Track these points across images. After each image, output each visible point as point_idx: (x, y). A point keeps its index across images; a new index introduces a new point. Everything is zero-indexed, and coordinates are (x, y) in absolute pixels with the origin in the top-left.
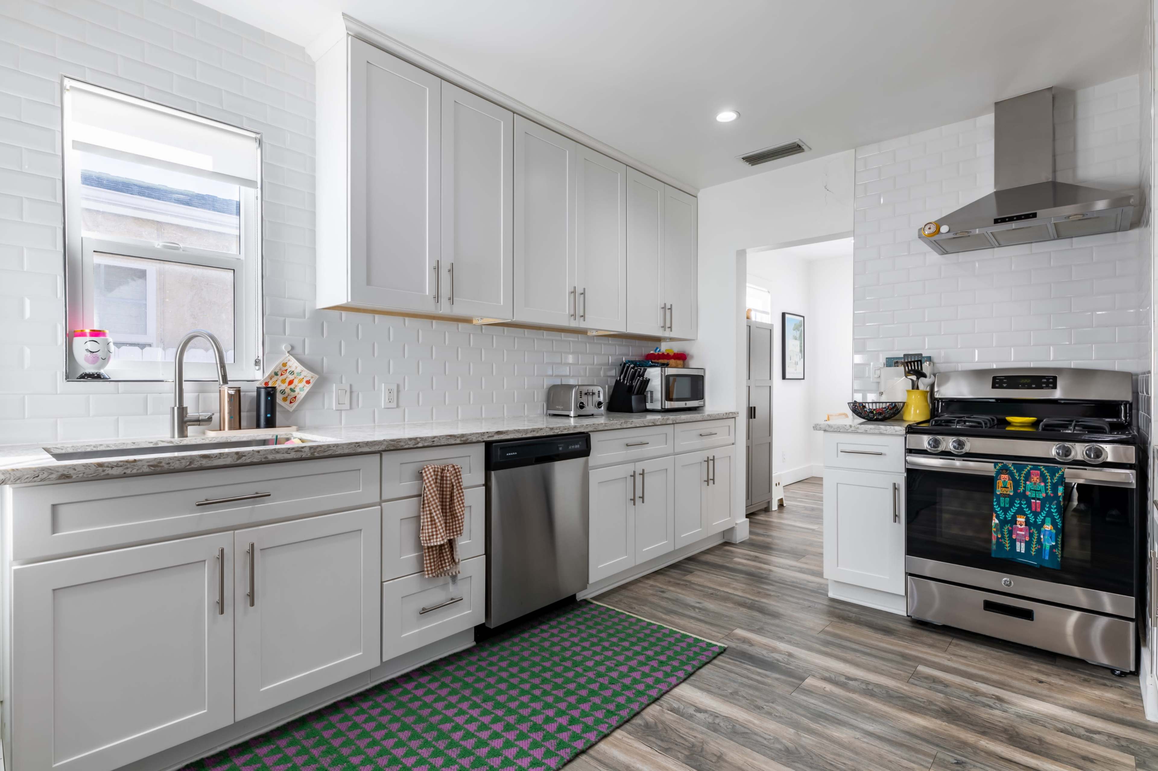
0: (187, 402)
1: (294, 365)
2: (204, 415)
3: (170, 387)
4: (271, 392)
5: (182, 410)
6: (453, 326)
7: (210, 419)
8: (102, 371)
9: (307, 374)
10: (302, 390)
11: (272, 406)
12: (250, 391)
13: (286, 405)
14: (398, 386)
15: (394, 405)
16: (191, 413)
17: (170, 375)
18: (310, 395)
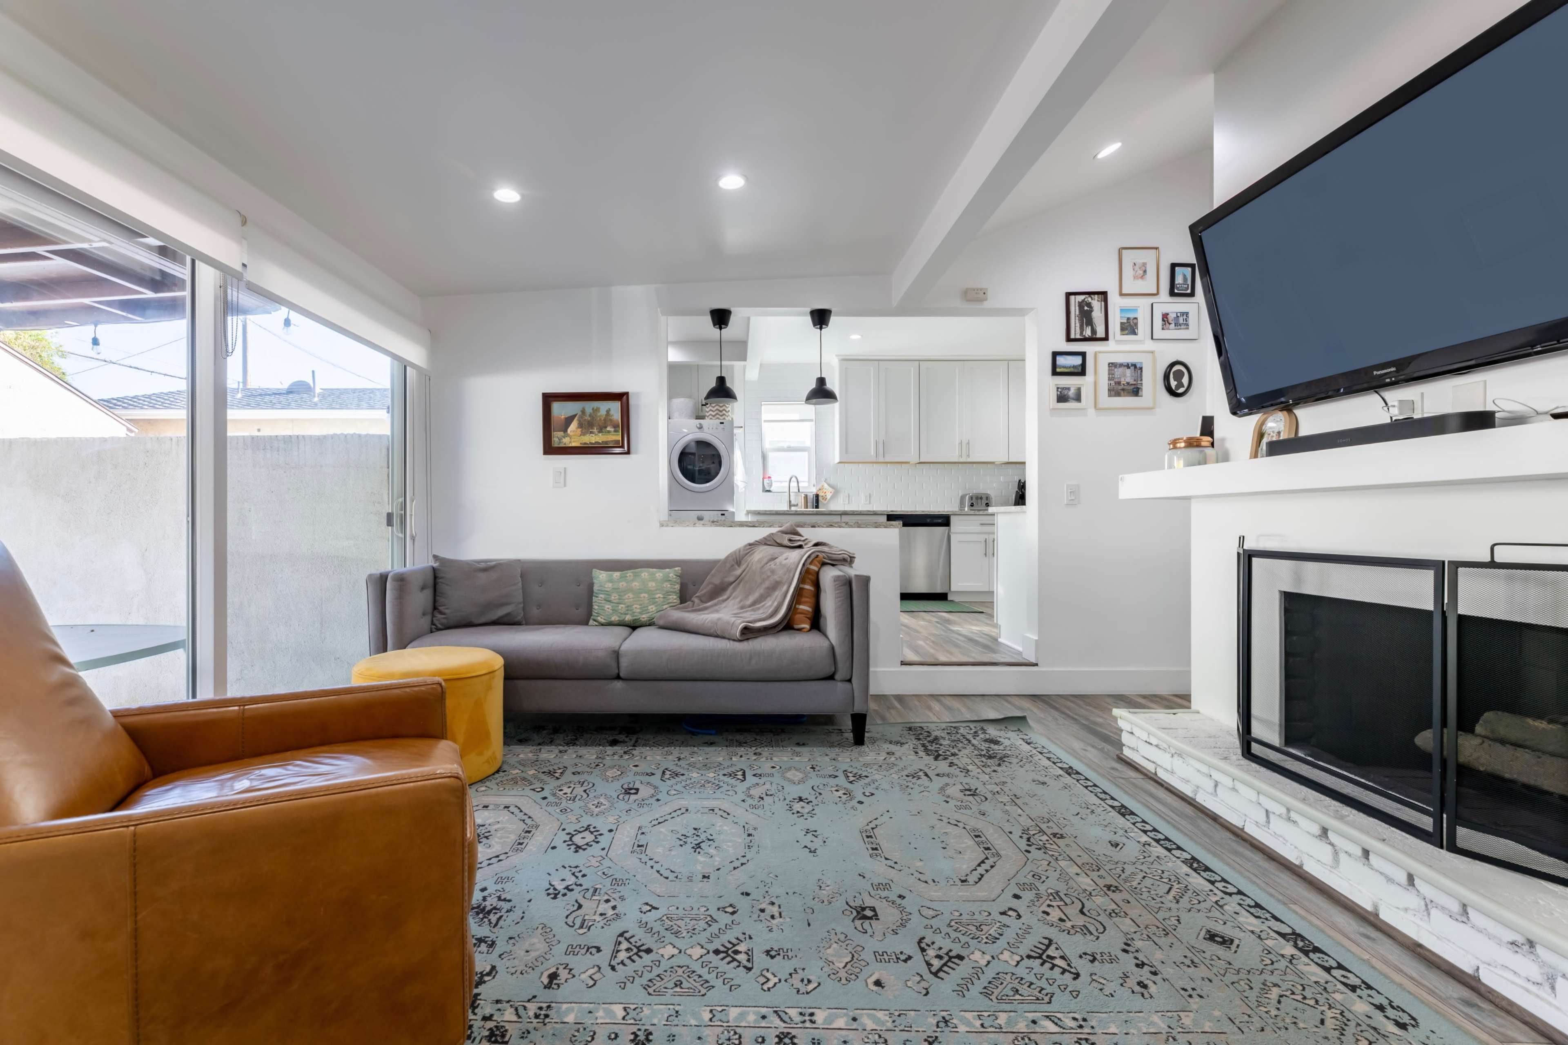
0: (792, 499)
1: (826, 486)
2: (796, 504)
3: (787, 494)
4: (817, 496)
5: (790, 502)
6: (899, 466)
7: (797, 505)
8: (771, 489)
9: (830, 489)
10: (829, 496)
11: (817, 501)
12: (811, 496)
13: (823, 501)
14: (870, 495)
15: (868, 502)
16: (793, 502)
17: (788, 491)
18: (832, 498)
